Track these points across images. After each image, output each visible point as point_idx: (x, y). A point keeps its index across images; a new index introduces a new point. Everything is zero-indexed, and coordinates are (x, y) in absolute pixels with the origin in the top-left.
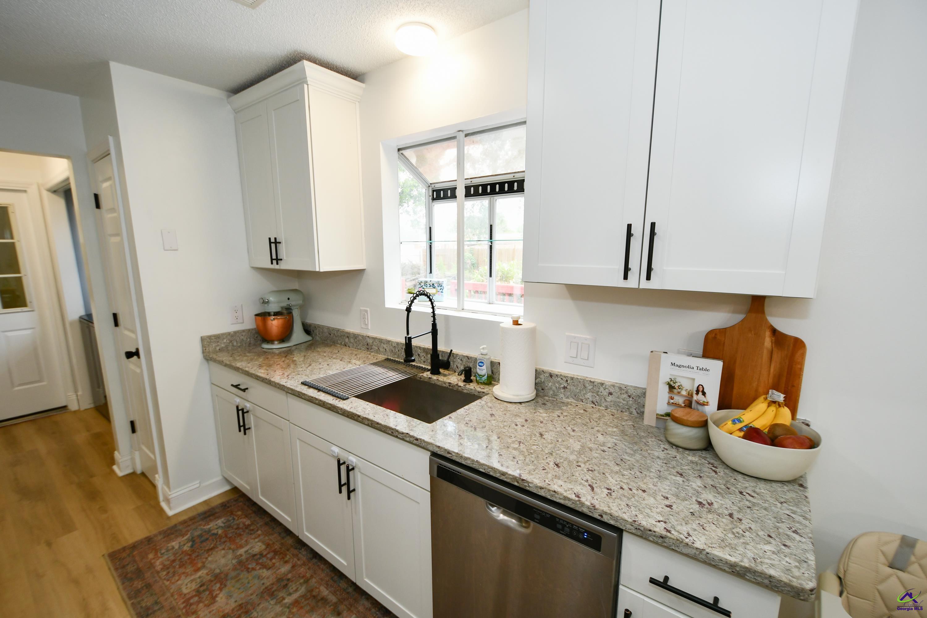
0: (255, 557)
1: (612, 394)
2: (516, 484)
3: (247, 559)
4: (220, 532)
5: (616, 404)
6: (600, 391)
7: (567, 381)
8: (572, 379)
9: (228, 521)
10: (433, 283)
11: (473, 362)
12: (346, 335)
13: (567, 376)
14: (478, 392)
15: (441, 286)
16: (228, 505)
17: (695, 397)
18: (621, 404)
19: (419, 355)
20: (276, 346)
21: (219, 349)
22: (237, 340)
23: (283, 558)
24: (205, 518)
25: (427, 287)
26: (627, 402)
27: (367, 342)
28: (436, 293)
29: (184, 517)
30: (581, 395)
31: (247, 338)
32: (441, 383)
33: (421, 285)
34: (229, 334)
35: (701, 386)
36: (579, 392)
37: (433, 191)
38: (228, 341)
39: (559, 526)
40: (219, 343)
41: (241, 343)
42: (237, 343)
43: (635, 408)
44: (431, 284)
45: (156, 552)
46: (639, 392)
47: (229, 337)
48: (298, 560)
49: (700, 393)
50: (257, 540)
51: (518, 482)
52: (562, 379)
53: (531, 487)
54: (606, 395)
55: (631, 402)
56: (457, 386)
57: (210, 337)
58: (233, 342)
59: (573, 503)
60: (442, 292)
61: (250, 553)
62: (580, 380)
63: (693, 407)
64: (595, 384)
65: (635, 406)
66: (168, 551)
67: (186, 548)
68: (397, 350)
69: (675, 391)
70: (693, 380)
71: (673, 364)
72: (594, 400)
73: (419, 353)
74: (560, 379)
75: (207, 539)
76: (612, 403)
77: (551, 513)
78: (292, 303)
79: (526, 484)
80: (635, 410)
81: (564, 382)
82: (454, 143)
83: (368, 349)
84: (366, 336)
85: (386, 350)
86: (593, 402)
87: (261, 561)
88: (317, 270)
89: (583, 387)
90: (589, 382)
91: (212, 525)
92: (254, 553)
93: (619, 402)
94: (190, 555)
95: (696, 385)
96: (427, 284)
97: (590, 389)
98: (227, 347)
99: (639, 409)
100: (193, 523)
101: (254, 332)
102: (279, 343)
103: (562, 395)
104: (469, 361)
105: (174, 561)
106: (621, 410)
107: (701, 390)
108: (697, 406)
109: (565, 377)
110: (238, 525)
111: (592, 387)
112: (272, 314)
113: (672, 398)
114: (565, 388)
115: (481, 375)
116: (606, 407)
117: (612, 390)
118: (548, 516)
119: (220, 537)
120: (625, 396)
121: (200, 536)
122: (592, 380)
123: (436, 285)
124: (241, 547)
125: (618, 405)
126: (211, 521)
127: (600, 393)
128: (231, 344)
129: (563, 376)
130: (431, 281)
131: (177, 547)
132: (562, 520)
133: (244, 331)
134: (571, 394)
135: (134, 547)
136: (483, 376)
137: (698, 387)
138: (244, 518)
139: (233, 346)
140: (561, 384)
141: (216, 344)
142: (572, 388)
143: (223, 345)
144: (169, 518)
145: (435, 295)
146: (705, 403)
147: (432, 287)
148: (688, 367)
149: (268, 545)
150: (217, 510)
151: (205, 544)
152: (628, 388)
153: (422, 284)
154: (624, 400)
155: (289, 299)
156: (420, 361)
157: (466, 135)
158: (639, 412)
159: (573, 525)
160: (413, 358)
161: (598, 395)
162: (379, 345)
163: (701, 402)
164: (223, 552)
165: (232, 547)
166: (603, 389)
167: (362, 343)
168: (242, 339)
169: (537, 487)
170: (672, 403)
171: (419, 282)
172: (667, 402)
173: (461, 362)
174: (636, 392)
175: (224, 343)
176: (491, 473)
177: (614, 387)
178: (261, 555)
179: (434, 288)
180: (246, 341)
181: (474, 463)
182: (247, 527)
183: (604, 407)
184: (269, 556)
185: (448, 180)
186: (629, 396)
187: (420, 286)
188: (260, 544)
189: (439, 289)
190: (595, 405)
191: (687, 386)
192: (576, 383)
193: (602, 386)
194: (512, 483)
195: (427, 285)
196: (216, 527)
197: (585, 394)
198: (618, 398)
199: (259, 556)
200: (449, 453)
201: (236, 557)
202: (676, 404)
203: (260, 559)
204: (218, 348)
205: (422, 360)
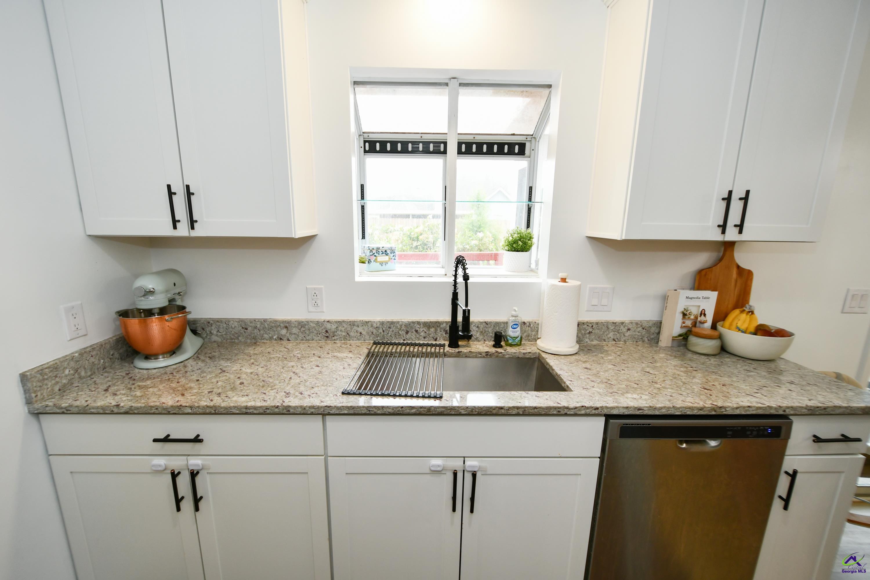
1: (630, 330)
2: (713, 413)
5: (633, 337)
6: (621, 329)
7: (592, 326)
8: (597, 323)
10: (386, 249)
11: (492, 326)
12: (282, 325)
13: (592, 323)
14: (524, 354)
15: (394, 252)
17: (699, 319)
18: (636, 336)
19: (416, 331)
20: (162, 362)
21: (60, 390)
22: (86, 367)
25: (379, 254)
26: (642, 333)
27: (325, 328)
28: (389, 261)
30: (604, 336)
31: (99, 360)
32: (474, 354)
33: (372, 252)
35: (703, 310)
36: (602, 334)
37: (365, 142)
38: (72, 372)
39: (748, 433)
40: (57, 379)
41: (91, 370)
42: (86, 372)
43: (647, 336)
44: (384, 251)
46: (651, 324)
47: (72, 364)
49: (703, 315)
51: (715, 411)
52: (588, 326)
53: (728, 410)
54: (625, 332)
55: (644, 333)
56: (497, 353)
58: (79, 371)
59: (763, 410)
60: (395, 259)
62: (604, 323)
63: (697, 326)
64: (617, 324)
65: (647, 335)
68: (381, 331)
69: (687, 317)
70: (699, 306)
71: (687, 298)
72: (615, 338)
73: (417, 329)
74: (586, 326)
76: (629, 337)
77: (741, 426)
79: (724, 410)
80: (646, 339)
81: (590, 328)
82: (446, 90)
83: (327, 337)
84: (324, 321)
85: (361, 333)
86: (614, 340)
88: (293, 236)
89: (606, 328)
90: (611, 323)
93: (636, 335)
95: (701, 310)
96: (379, 250)
97: (612, 330)
99: (650, 337)
101: (108, 346)
102: (166, 357)
103: (587, 340)
104: (487, 326)
106: (636, 340)
107: (703, 313)
108: (700, 325)
109: (591, 323)
111: (614, 327)
113: (684, 323)
114: (590, 333)
115: (514, 337)
117: (630, 327)
118: (739, 428)
120: (640, 329)
122: (614, 322)
123: (388, 252)
125: (634, 337)
127: (620, 331)
128: (76, 375)
129: (589, 323)
130: (383, 247)
132: (750, 427)
134: (595, 337)
136: (517, 338)
137: (702, 311)
140: (587, 330)
141: (53, 382)
142: (597, 331)
143: (64, 381)
145: (387, 263)
146: (705, 322)
147: (384, 254)
148: (697, 298)
152: (643, 322)
153: (374, 251)
154: (639, 332)
155: (175, 284)
156: (417, 338)
157: (461, 85)
158: (649, 339)
159: (759, 427)
161: (618, 333)
162: (349, 329)
163: (703, 321)
166: (623, 327)
167: (315, 332)
168: (93, 362)
169: (733, 409)
170: (684, 326)
171: (371, 249)
172: (680, 326)
173: (477, 329)
174: (648, 324)
175: (66, 376)
176: (688, 413)
177: (632, 324)
179: (387, 255)
180: (99, 364)
181: (670, 409)
183: (623, 342)
185: (391, 132)
186: (643, 329)
187: (371, 254)
189: (392, 256)
190: (616, 342)
191: (695, 311)
192: (600, 326)
193: (622, 325)
194: (711, 414)
195: (379, 252)
197: (608, 334)
198: (635, 331)
200: (639, 409)
202: (686, 326)
204: (57, 388)
205: (421, 336)
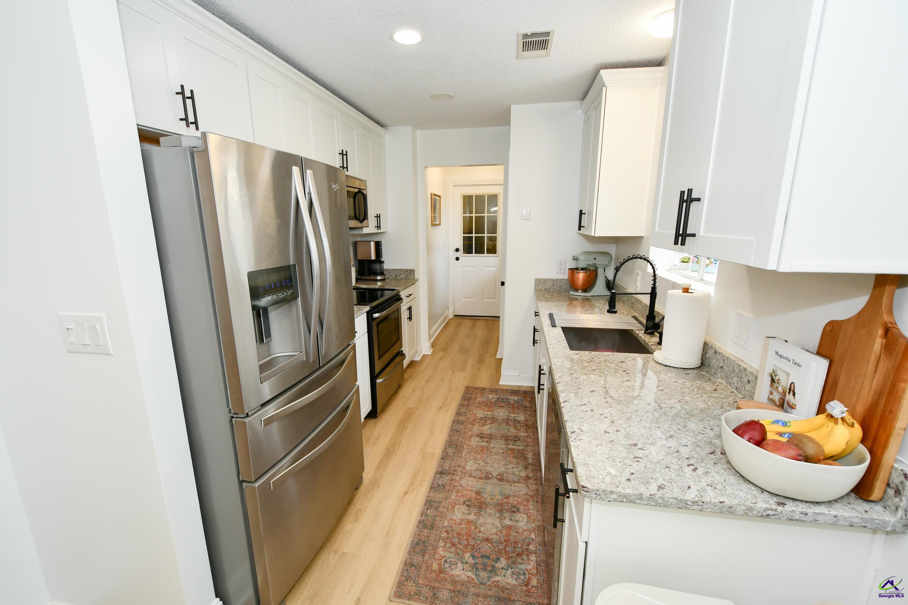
0: (515, 421)
1: (749, 380)
3: (511, 420)
4: (512, 402)
6: (743, 377)
7: (724, 360)
8: (728, 358)
9: (520, 400)
16: (527, 393)
17: (787, 397)
20: (580, 293)
21: (545, 289)
23: (527, 430)
24: (512, 393)
29: (505, 388)
30: (731, 379)
34: (553, 280)
35: (793, 385)
36: (729, 375)
40: (545, 285)
41: (559, 288)
42: (557, 288)
45: (482, 394)
47: (552, 282)
48: (533, 435)
49: (792, 393)
50: (524, 415)
52: (722, 358)
54: (746, 383)
57: (540, 280)
61: (515, 418)
62: (732, 361)
64: (741, 368)
66: (486, 397)
67: (493, 400)
69: (775, 385)
70: (790, 375)
71: (777, 352)
72: (738, 386)
74: (720, 356)
75: (504, 402)
76: (748, 392)
78: (597, 262)
86: (736, 388)
87: (516, 424)
88: (593, 235)
89: (733, 369)
90: (737, 364)
91: (512, 397)
92: (517, 419)
94: (492, 404)
95: (790, 382)
97: (737, 373)
98: (550, 288)
100: (505, 392)
101: (567, 281)
102: (581, 292)
105: (484, 402)
107: (792, 389)
108: (787, 408)
109: (724, 356)
110: (523, 404)
111: (738, 371)
112: (580, 269)
113: (771, 394)
114: (722, 367)
116: (744, 396)
119: (510, 404)
121: (503, 399)
122: (739, 363)
124: (514, 413)
126: (513, 395)
127: (742, 379)
131: (490, 398)
133: (563, 279)
135: (476, 388)
137: (791, 385)
138: (528, 403)
139: (554, 289)
142: (726, 368)
143: (547, 287)
144: (499, 385)
146: (793, 406)
148: (787, 358)
149: (526, 420)
150: (520, 393)
151: (502, 403)
155: (595, 259)
160: (615, 310)
161: (741, 381)
163: (791, 403)
164: (505, 410)
165: (511, 411)
166: (745, 375)
170: (771, 399)
172: (768, 397)
175: (548, 285)
177: (751, 374)
178: (519, 422)
182: (526, 407)
184: (522, 425)
188: (523, 417)
190: (738, 392)
191: (783, 381)
192: (729, 364)
193: (744, 372)
196: (513, 399)
197: (733, 377)
199: (517, 422)
201: (508, 416)
202: (773, 400)
203: (517, 423)
204: (543, 288)
